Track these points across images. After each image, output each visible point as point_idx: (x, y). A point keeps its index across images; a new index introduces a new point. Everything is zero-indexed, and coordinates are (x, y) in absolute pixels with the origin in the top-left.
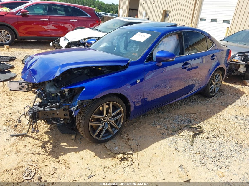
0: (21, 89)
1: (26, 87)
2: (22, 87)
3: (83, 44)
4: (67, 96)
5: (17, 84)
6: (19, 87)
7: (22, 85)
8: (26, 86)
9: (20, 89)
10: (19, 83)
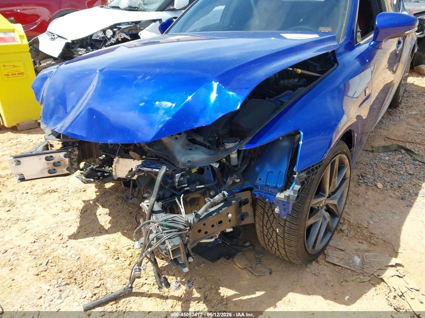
0: (52, 173)
1: (67, 163)
2: (56, 164)
3: (102, 41)
4: (236, 166)
5: (40, 159)
6: (46, 166)
7: (56, 160)
8: (67, 160)
9: (50, 172)
10: (44, 156)
